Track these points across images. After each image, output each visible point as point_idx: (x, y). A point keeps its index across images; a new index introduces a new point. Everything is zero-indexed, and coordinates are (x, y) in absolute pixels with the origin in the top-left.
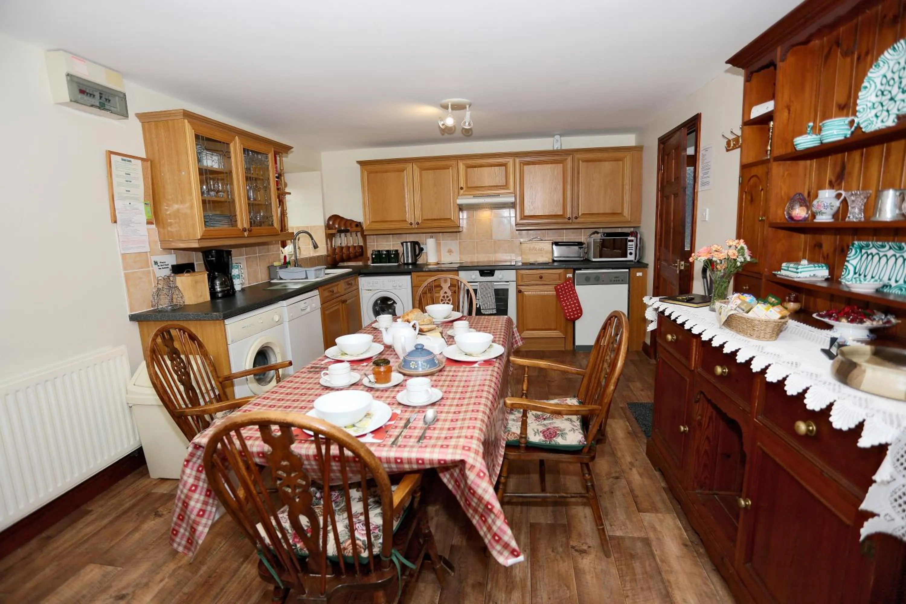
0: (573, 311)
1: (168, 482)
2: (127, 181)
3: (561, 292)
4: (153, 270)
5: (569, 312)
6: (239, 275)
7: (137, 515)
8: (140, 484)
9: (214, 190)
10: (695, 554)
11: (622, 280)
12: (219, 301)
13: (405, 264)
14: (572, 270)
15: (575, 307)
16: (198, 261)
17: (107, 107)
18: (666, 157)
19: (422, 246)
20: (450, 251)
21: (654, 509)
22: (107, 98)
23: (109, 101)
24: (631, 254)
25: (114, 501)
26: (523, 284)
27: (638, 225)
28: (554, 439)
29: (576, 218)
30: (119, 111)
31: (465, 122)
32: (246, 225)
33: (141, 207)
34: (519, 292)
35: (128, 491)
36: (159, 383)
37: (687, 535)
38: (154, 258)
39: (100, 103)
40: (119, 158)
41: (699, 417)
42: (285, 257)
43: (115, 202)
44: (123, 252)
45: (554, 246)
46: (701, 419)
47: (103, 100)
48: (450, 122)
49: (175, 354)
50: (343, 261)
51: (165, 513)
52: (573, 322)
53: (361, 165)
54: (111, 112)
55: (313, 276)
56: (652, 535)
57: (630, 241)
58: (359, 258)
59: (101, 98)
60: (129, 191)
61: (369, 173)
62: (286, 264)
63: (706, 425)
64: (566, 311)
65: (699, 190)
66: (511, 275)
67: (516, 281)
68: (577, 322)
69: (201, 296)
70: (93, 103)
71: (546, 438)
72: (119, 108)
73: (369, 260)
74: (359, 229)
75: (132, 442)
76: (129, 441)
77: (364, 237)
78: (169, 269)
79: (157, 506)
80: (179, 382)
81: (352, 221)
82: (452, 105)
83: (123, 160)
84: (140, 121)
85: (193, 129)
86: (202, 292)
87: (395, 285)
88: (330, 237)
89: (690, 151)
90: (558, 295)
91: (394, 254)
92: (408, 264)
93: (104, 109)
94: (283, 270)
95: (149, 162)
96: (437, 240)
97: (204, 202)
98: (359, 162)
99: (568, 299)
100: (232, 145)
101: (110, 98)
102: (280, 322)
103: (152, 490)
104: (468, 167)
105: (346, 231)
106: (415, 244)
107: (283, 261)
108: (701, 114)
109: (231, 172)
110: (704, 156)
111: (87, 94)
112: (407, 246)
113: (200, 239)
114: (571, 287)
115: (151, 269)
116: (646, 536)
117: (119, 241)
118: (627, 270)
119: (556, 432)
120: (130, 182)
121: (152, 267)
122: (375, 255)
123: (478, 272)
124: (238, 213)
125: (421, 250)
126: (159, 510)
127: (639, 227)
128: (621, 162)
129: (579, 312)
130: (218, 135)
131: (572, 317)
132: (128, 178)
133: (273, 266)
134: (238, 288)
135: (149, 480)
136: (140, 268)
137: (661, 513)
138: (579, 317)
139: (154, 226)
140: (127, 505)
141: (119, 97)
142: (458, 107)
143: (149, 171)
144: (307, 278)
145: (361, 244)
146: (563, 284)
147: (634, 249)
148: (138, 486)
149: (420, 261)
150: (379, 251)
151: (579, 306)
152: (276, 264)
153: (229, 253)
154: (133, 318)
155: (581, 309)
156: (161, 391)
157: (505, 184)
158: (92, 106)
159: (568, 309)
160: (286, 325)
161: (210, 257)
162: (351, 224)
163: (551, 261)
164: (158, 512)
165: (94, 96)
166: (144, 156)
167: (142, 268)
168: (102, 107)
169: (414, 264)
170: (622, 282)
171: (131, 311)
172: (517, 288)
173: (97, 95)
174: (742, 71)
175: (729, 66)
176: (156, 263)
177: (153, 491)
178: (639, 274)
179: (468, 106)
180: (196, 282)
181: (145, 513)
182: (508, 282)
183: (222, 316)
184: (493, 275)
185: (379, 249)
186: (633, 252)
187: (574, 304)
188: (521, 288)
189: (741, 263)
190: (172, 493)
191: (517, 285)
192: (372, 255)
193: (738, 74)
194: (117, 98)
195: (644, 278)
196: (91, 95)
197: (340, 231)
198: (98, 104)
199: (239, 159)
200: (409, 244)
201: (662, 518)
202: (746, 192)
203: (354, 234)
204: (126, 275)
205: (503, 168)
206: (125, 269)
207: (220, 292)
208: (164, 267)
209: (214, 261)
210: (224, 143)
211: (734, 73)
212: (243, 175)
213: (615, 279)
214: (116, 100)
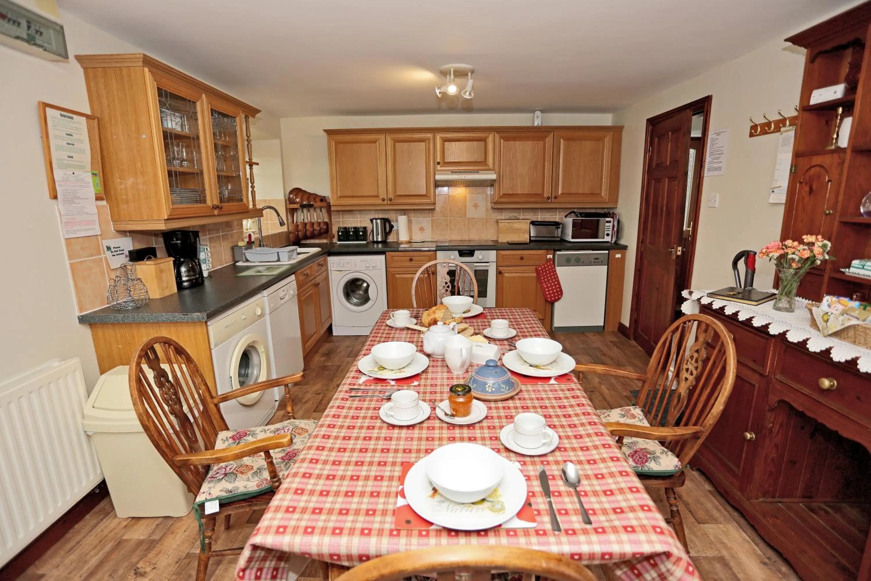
0: (553, 293)
1: (142, 521)
2: (68, 144)
3: (543, 273)
4: (106, 258)
5: (550, 294)
6: (205, 259)
7: (110, 575)
8: (106, 527)
9: (178, 159)
10: (780, 575)
11: (602, 262)
12: (187, 292)
13: (374, 242)
14: (552, 252)
15: (556, 289)
16: (159, 244)
17: (38, 42)
18: (656, 139)
19: (392, 223)
20: (422, 229)
21: (713, 520)
22: (37, 28)
23: (41, 34)
24: (608, 235)
25: (73, 557)
26: (504, 264)
27: (615, 206)
28: (647, 464)
29: (556, 198)
30: (55, 49)
31: (466, 92)
32: (216, 202)
33: (88, 177)
34: (499, 273)
35: (91, 540)
36: (152, 425)
37: (760, 550)
38: (106, 243)
39: (28, 35)
40: (57, 113)
41: (771, 425)
42: (250, 236)
43: (55, 172)
44: (67, 236)
45: (531, 225)
46: (773, 427)
47: (32, 32)
48: (452, 90)
49: (163, 377)
50: (306, 238)
51: (148, 569)
52: (552, 303)
53: (328, 135)
54: (45, 50)
55: (287, 259)
56: (725, 553)
57: (607, 222)
58: (324, 235)
59: (29, 27)
60: (72, 157)
61: (337, 143)
62: (250, 244)
63: (776, 432)
64: (547, 293)
65: (705, 175)
66: (492, 255)
67: (497, 262)
68: (557, 304)
69: (167, 288)
70: (18, 34)
71: (637, 464)
72: (54, 45)
73: (334, 237)
74: (324, 204)
75: (92, 478)
76: (88, 476)
77: (329, 212)
78: (124, 256)
79: (134, 559)
80: (171, 414)
81: (315, 196)
82: (454, 71)
83: (61, 115)
84: (82, 66)
85: (155, 80)
86: (167, 284)
87: (368, 265)
88: (292, 212)
89: (696, 133)
90: (538, 277)
91: (362, 232)
92: (377, 242)
93: (35, 44)
94: (249, 251)
95: (96, 121)
96: (408, 217)
97: (170, 173)
98: (325, 131)
99: (548, 281)
100: (198, 104)
101: (42, 30)
102: (262, 315)
103: (123, 535)
104: (445, 140)
105: (309, 206)
106: (385, 221)
107: (247, 240)
108: (712, 95)
109: (198, 138)
110: (713, 140)
111: (9, 20)
112: (377, 224)
113: (167, 220)
114: (552, 268)
115: (103, 256)
116: (719, 555)
117: (61, 222)
118: (607, 252)
119: (646, 456)
120: (73, 145)
121: (104, 253)
122: (342, 232)
123: (457, 252)
124: (207, 187)
125: (392, 227)
126: (139, 566)
127: (616, 208)
128: (601, 142)
129: (559, 294)
130: (183, 91)
131: (553, 299)
132: (70, 140)
133: (237, 246)
134: (205, 274)
135: (116, 521)
136: (88, 256)
137: (720, 523)
138: (559, 299)
139: (104, 203)
140: (94, 562)
141: (54, 29)
142: (460, 74)
143: (97, 132)
144: (279, 260)
145: (326, 220)
146: (544, 265)
147: (611, 230)
148: (102, 531)
149: (391, 239)
150: (345, 228)
151: (560, 287)
152: (241, 244)
153: (196, 234)
154: (82, 320)
155: (561, 291)
156: (156, 435)
157: (483, 160)
158: (17, 38)
159: (549, 291)
160: (267, 317)
161: (175, 239)
162: (314, 199)
163: (528, 241)
164: (138, 568)
165: (19, 24)
166: (88, 112)
167: (92, 256)
168: (30, 40)
169: (384, 242)
170: (602, 264)
171: (81, 310)
172: (497, 269)
173: (24, 24)
174: (804, 50)
175: (789, 44)
176: (109, 248)
177: (125, 538)
178: (618, 256)
179: (469, 74)
180: (161, 271)
181: (120, 572)
182: (488, 262)
183: (205, 316)
184: (472, 255)
185: (345, 226)
186: (610, 233)
187: (555, 285)
188: (501, 269)
189: (821, 260)
190: (151, 538)
191: (497, 266)
192: (338, 232)
193: (798, 53)
194: (51, 31)
195: (623, 259)
196: (14, 22)
197: (303, 206)
198: (25, 36)
199: (206, 120)
200: (379, 221)
201: (725, 529)
202: (800, 182)
203: (318, 211)
204: (72, 265)
205: (482, 143)
206: (70, 257)
207: (187, 281)
208: (118, 253)
209: (179, 245)
210: (190, 101)
211: (793, 52)
212: (211, 141)
213: (595, 261)
214: (50, 34)
